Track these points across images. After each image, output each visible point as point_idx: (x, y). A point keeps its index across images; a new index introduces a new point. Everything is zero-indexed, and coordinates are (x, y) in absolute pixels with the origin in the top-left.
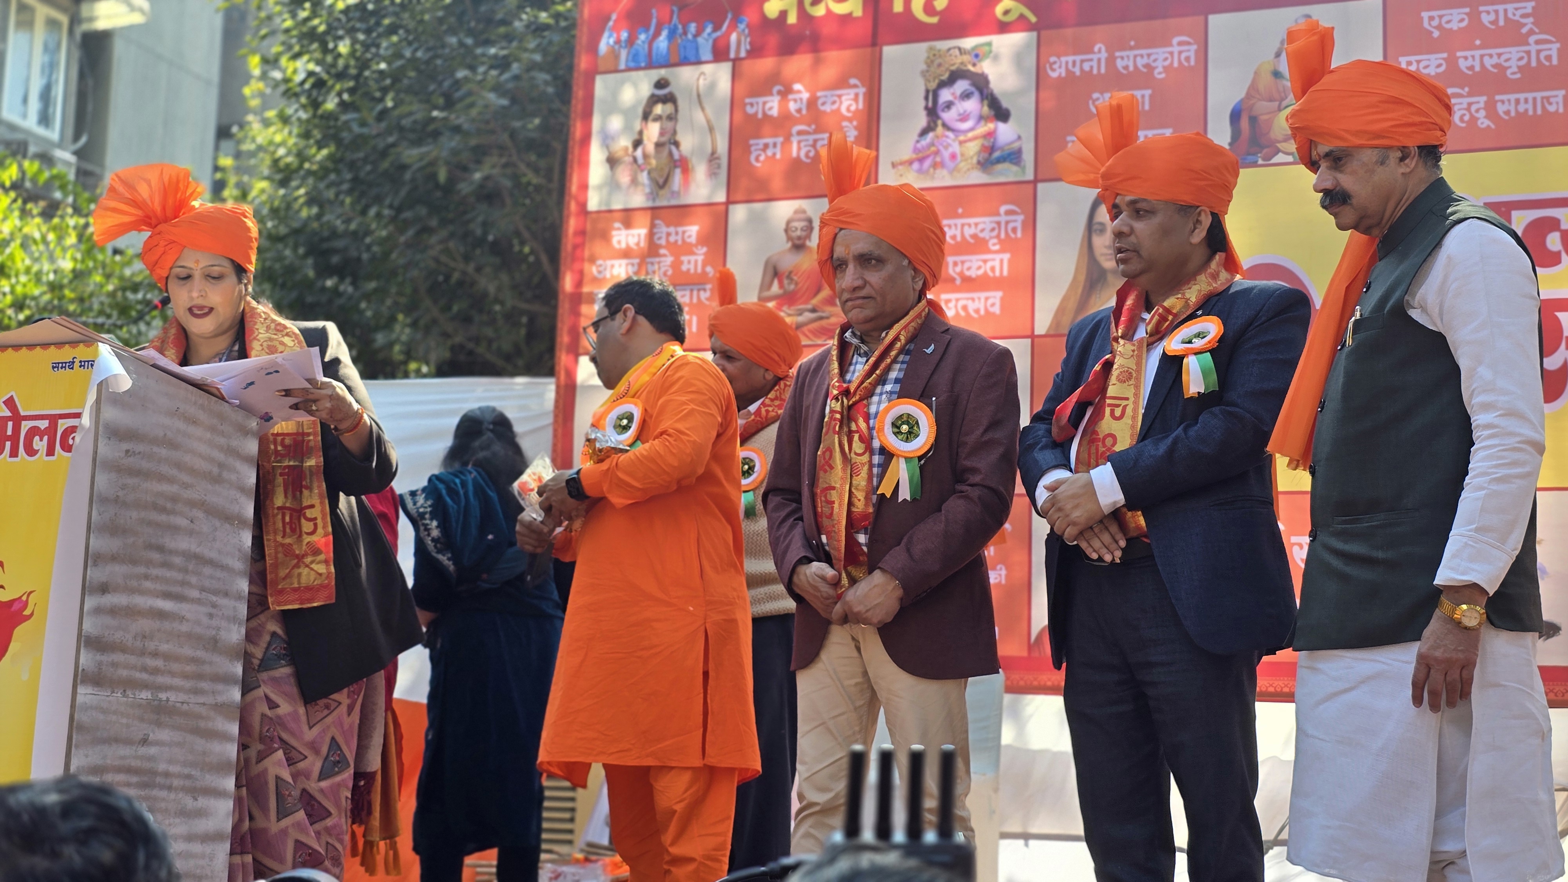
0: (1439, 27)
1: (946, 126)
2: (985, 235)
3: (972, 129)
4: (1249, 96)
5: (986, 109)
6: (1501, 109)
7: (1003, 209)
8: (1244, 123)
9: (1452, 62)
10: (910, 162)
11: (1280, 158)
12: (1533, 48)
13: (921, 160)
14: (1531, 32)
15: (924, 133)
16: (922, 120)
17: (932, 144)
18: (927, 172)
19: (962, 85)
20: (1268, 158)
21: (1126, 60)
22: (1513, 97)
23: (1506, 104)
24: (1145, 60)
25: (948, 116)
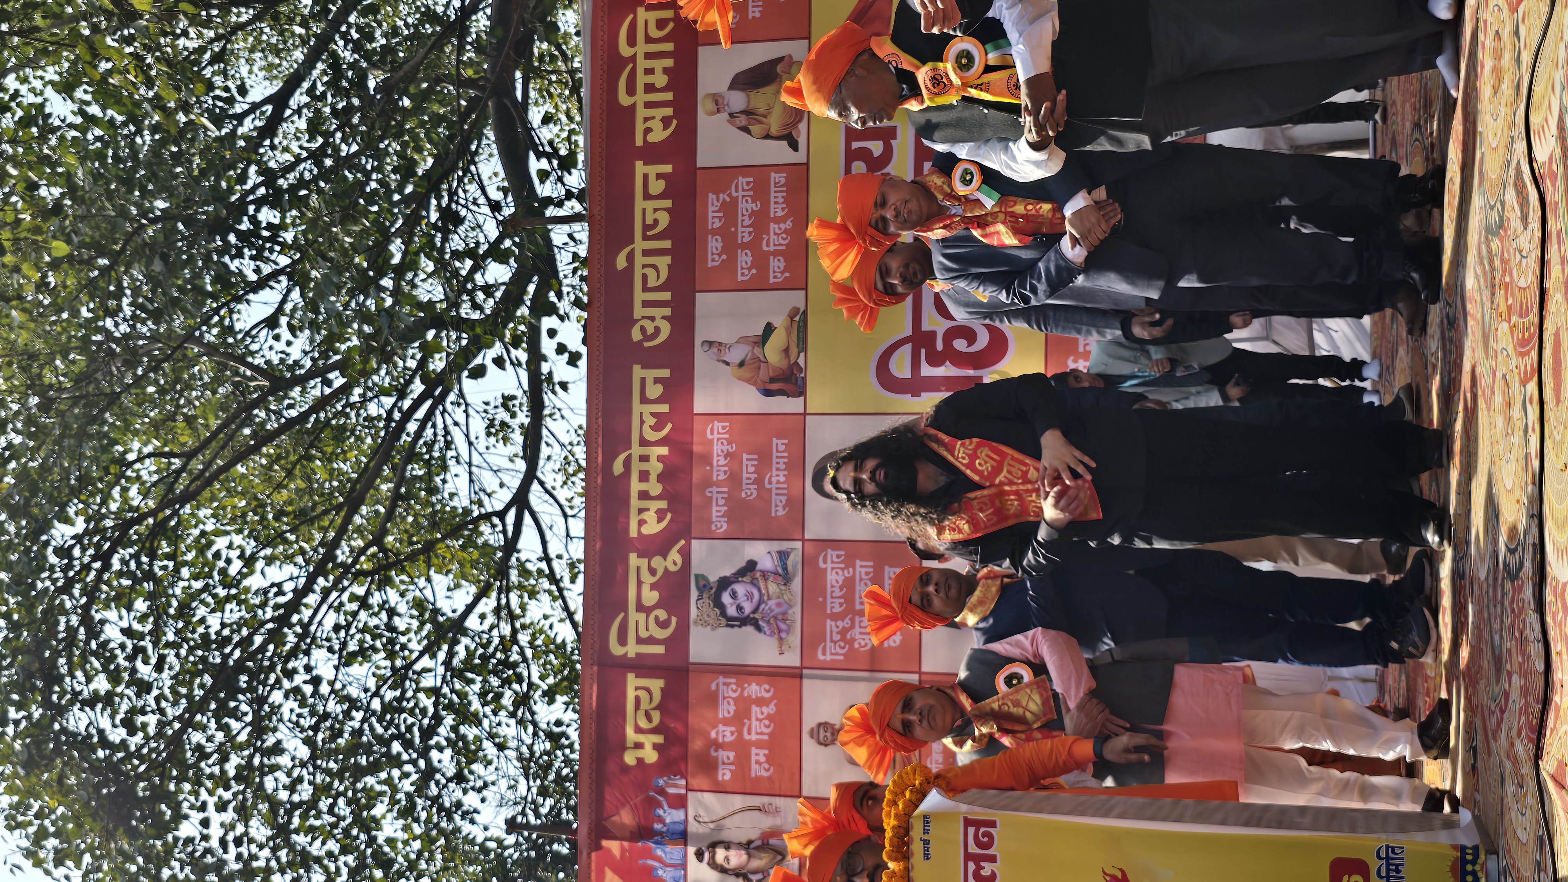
0: (720, 255)
1: (754, 612)
2: (841, 579)
3: (759, 590)
4: (755, 384)
5: (747, 579)
6: (780, 213)
7: (822, 565)
8: (774, 386)
9: (744, 246)
10: (781, 639)
11: (801, 362)
12: (741, 193)
13: (780, 631)
14: (729, 195)
15: (759, 629)
16: (749, 629)
17: (768, 622)
18: (789, 626)
19: (726, 598)
20: (800, 370)
21: (719, 473)
22: (772, 206)
23: (777, 209)
24: (721, 459)
25: (748, 608)
